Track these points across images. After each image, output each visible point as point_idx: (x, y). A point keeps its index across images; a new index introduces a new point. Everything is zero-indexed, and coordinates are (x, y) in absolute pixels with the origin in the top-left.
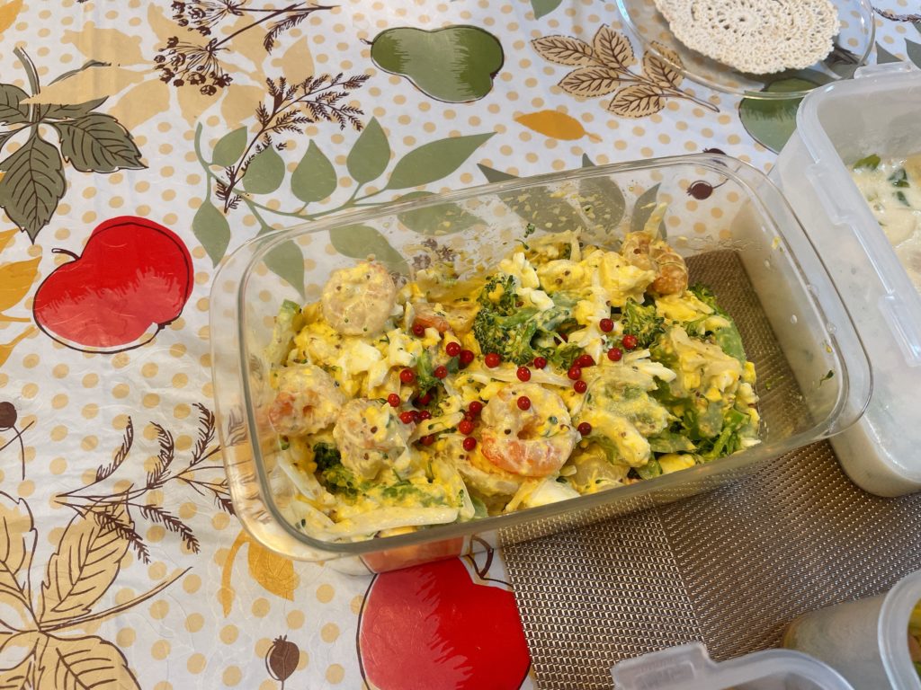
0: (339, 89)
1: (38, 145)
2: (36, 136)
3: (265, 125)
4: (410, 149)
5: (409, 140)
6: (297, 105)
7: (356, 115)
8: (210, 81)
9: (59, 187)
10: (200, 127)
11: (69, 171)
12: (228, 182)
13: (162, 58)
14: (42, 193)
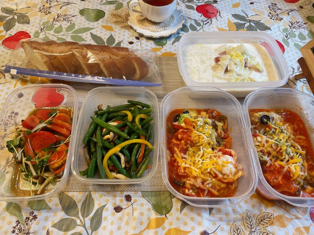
0: (70, 17)
1: (13, 19)
2: (13, 17)
3: (54, 20)
4: (78, 28)
5: (79, 27)
6: (61, 18)
7: (71, 21)
8: (47, 13)
9: (14, 25)
10: (42, 19)
11: (17, 23)
12: (43, 28)
13: (41, 8)
14: (11, 26)
